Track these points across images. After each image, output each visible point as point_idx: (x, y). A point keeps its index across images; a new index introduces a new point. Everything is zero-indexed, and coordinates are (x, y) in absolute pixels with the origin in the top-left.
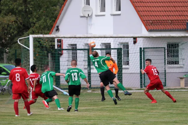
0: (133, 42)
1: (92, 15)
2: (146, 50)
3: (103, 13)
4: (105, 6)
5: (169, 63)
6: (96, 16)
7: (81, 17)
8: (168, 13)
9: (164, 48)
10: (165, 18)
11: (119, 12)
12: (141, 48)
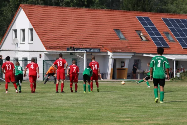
0: (39, 57)
1: (18, 43)
2: (46, 61)
3: (24, 42)
4: (25, 39)
6: (20, 44)
7: (12, 44)
8: (57, 43)
10: (56, 45)
11: (32, 42)
12: (43, 61)
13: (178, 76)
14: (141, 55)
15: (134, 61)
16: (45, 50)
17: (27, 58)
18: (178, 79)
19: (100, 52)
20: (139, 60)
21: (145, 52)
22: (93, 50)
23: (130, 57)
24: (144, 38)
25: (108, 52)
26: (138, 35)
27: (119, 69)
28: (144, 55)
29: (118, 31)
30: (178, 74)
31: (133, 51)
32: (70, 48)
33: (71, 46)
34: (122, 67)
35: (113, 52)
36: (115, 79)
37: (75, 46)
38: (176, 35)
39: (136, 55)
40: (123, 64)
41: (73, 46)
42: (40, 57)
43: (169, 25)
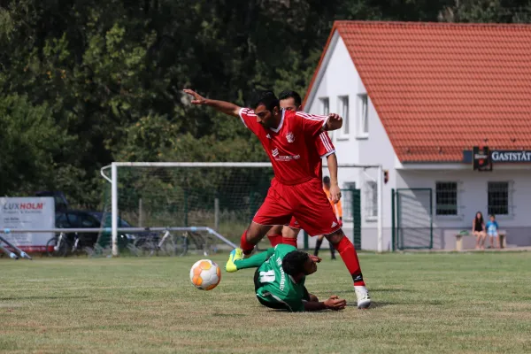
0: (383, 180)
2: (400, 192)
5: (439, 212)
6: (338, 140)
9: (431, 190)
10: (432, 144)
11: (366, 135)
12: (393, 190)
17: (354, 183)
32: (472, 149)
33: (476, 144)
37: (487, 144)
41: (484, 144)
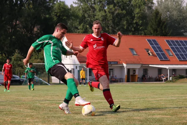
1: (63, 59)
12: (78, 70)
13: (171, 79)
14: (147, 65)
15: (143, 70)
16: (79, 63)
18: (171, 81)
19: (117, 64)
20: (147, 69)
21: (150, 64)
22: (112, 63)
23: (139, 67)
24: (151, 54)
25: (124, 64)
26: (146, 52)
27: (132, 76)
28: (150, 66)
29: (132, 49)
30: (171, 78)
31: (141, 63)
34: (134, 73)
35: (127, 64)
36: (129, 82)
38: (175, 51)
39: (143, 65)
40: (134, 72)
42: (76, 68)
43: (170, 45)
